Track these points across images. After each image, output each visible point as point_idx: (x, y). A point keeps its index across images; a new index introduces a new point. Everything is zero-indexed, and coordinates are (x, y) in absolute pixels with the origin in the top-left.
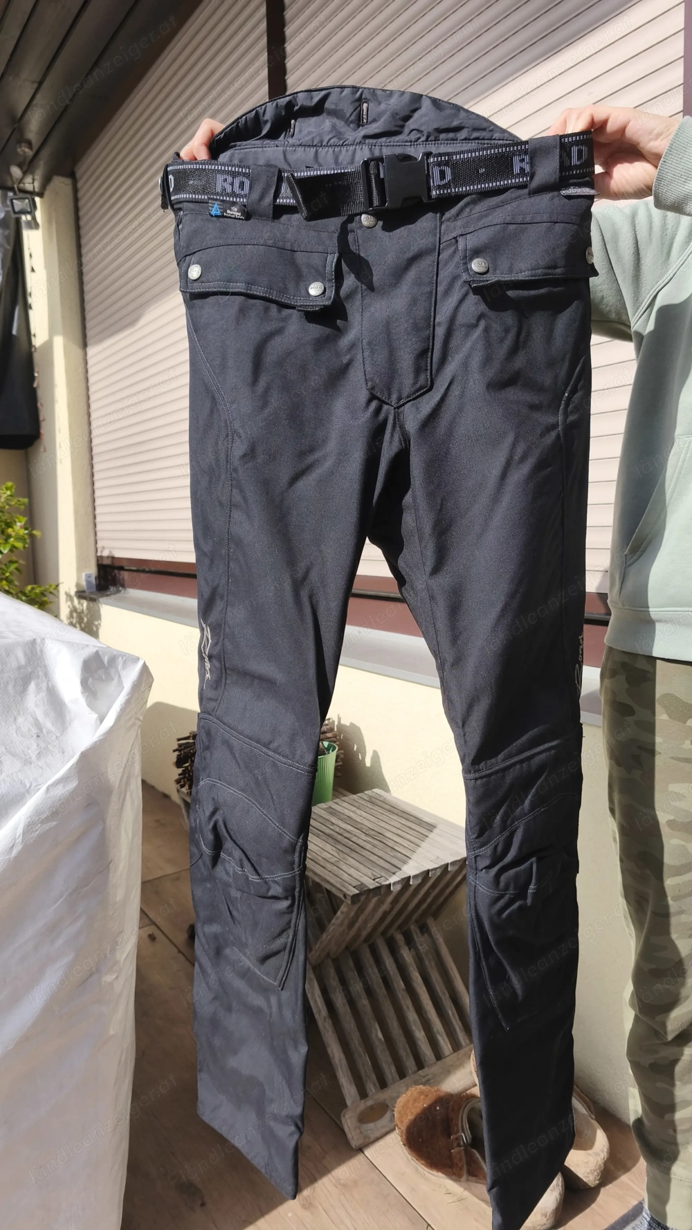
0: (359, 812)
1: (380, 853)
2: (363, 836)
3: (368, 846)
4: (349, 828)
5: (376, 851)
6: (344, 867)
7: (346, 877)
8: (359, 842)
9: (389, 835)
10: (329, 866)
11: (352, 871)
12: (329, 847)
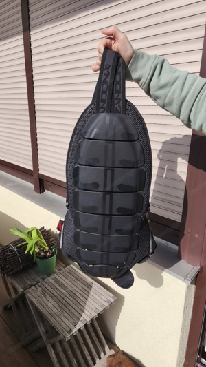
0: (66, 280)
1: (76, 308)
2: (68, 296)
3: (71, 303)
4: (63, 291)
5: (74, 306)
6: (63, 319)
7: (64, 326)
8: (67, 300)
9: (78, 295)
10: (57, 318)
11: (66, 321)
12: (56, 305)
